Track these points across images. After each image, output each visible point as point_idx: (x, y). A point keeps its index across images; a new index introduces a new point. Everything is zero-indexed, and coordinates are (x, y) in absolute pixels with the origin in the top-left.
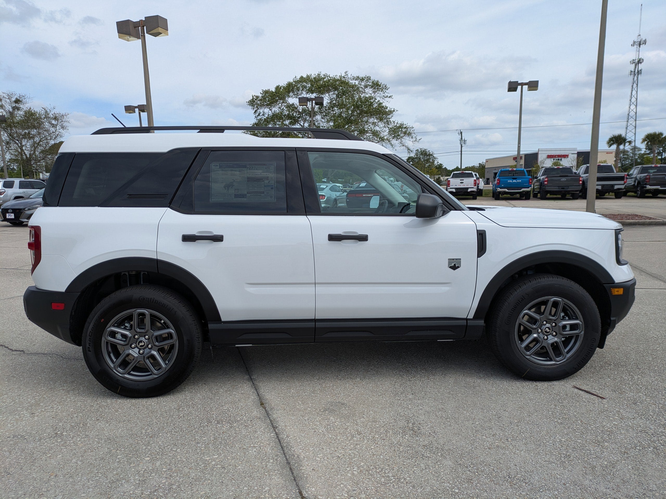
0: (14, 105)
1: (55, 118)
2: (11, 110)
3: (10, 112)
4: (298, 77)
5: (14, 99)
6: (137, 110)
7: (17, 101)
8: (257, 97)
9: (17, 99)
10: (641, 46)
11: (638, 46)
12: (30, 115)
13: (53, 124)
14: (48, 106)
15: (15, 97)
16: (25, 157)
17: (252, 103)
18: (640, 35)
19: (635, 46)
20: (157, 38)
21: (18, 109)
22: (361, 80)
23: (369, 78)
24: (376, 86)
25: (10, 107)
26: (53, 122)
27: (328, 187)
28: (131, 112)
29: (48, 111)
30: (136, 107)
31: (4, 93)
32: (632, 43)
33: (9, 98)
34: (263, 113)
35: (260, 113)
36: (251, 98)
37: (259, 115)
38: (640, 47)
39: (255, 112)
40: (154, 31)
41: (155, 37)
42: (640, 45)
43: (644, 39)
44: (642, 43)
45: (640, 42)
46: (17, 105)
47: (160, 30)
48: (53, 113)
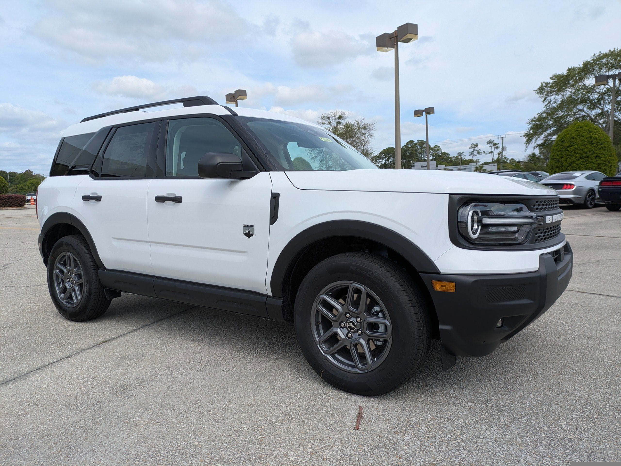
0: (338, 121)
1: (365, 128)
2: (335, 125)
3: (335, 127)
4: (598, 54)
5: (338, 116)
6: (424, 113)
7: (340, 118)
8: (547, 84)
9: (340, 116)
12: (348, 126)
13: (363, 133)
14: (359, 118)
15: (339, 114)
16: (341, 162)
17: (541, 90)
20: (409, 43)
21: (340, 123)
25: (335, 123)
26: (363, 131)
28: (419, 115)
29: (359, 122)
30: (423, 111)
31: (331, 113)
33: (334, 116)
34: (554, 100)
35: (550, 101)
36: (540, 85)
37: (549, 103)
39: (544, 101)
40: (404, 38)
41: (407, 43)
46: (340, 120)
47: (409, 36)
48: (363, 124)
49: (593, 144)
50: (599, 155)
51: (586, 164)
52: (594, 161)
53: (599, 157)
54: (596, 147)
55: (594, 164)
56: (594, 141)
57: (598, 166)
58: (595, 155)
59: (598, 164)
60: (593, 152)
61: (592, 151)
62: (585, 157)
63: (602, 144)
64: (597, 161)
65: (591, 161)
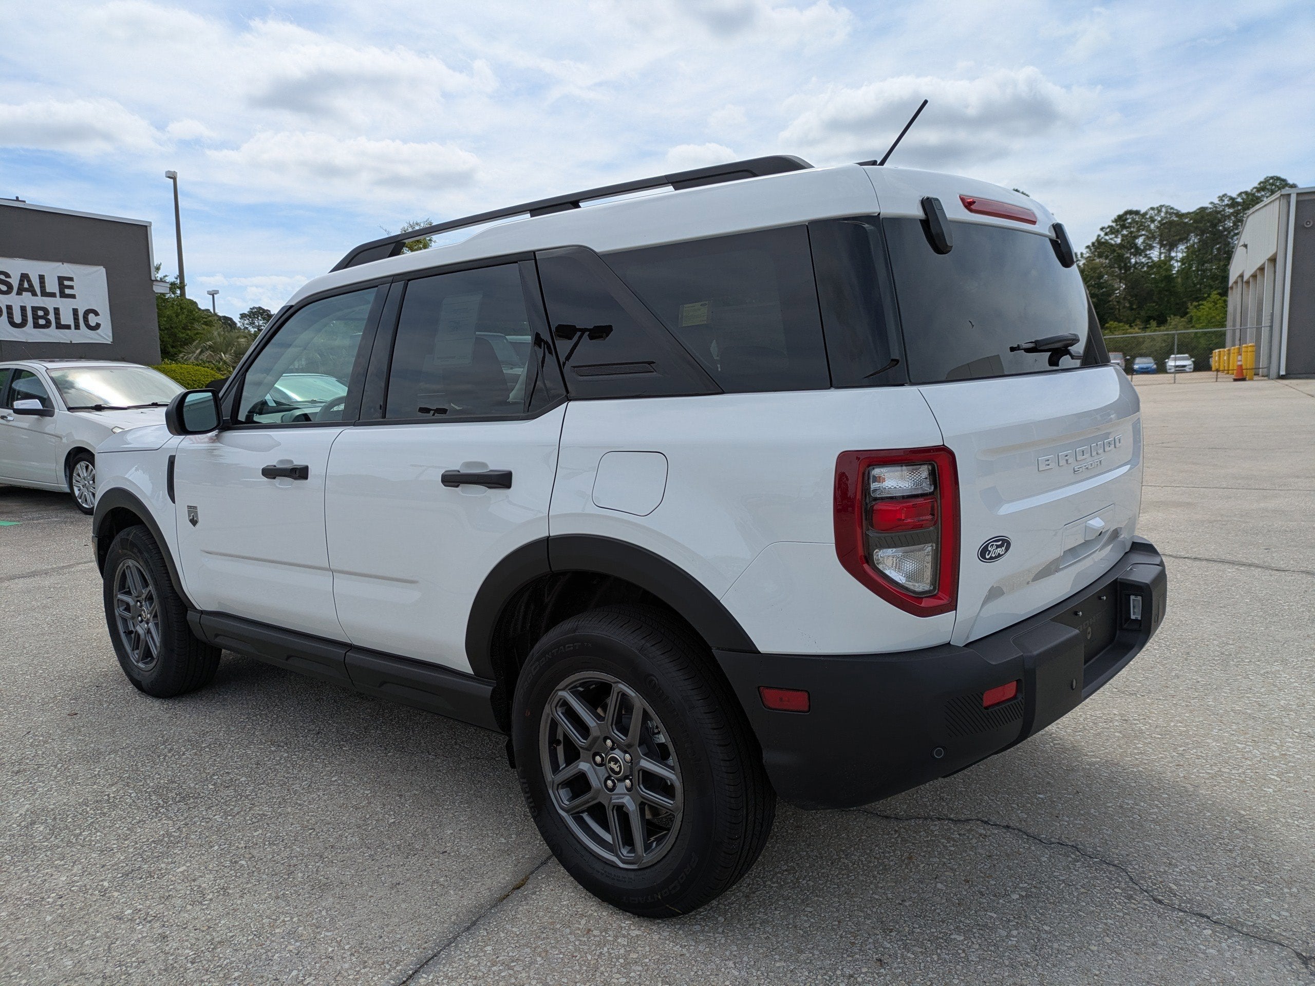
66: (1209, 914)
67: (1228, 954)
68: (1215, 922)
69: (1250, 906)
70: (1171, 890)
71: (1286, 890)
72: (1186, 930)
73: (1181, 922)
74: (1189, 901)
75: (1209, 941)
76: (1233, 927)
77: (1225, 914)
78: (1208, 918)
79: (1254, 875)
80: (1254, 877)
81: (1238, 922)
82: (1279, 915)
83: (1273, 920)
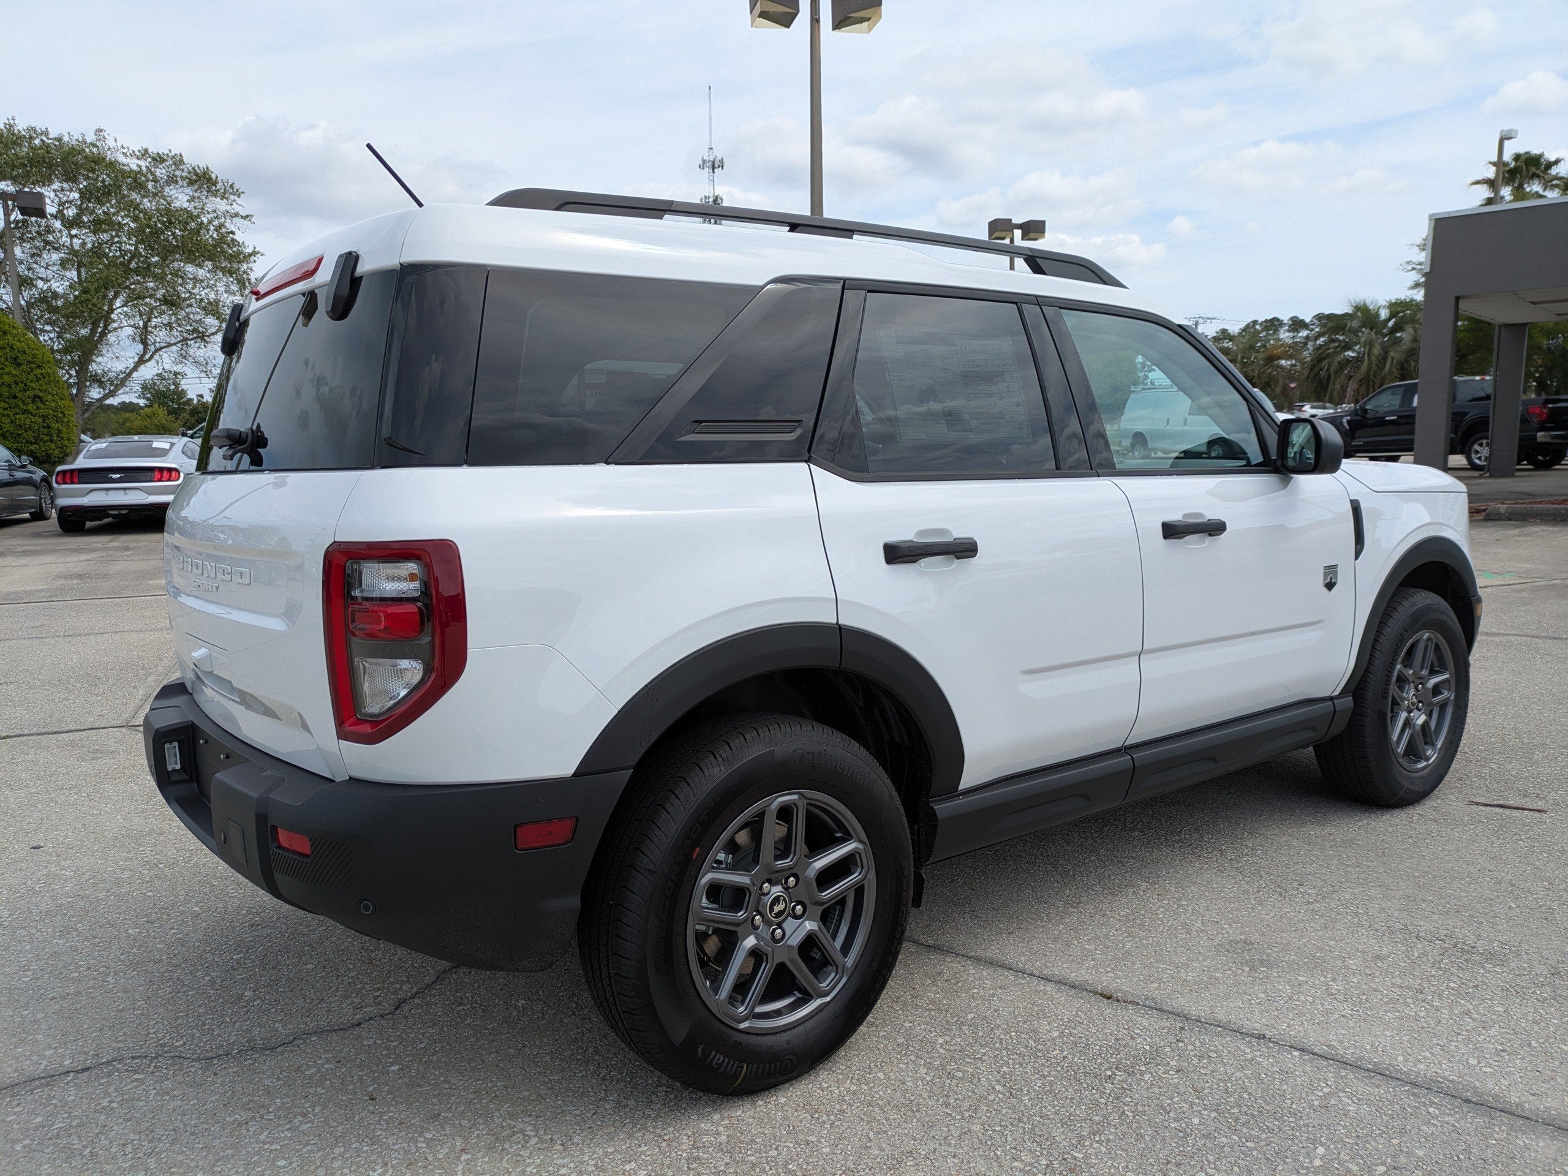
10: (716, 170)
11: (711, 171)
18: (711, 149)
19: (706, 170)
22: (154, 159)
23: (179, 161)
24: (203, 180)
27: (175, 447)
32: (700, 162)
38: (714, 172)
42: (713, 168)
43: (719, 158)
44: (716, 166)
45: (713, 162)
49: (19, 365)
50: (41, 394)
51: (15, 414)
52: (31, 407)
53: (39, 397)
54: (29, 374)
55: (34, 416)
56: (21, 357)
57: (44, 421)
58: (31, 393)
59: (43, 416)
60: (25, 385)
61: (22, 382)
62: (8, 398)
63: (39, 367)
64: (38, 408)
65: (25, 408)
66: (80, 1075)
67: (35, 1058)
68: (68, 1072)
69: (51, 1104)
70: (136, 1072)
71: (27, 1142)
72: (87, 1053)
73: (97, 1055)
74: (109, 1074)
75: (59, 1057)
76: (50, 1078)
77: (67, 1084)
78: (77, 1072)
79: (73, 1136)
80: (71, 1134)
81: (48, 1085)
82: (15, 1113)
83: (18, 1105)
